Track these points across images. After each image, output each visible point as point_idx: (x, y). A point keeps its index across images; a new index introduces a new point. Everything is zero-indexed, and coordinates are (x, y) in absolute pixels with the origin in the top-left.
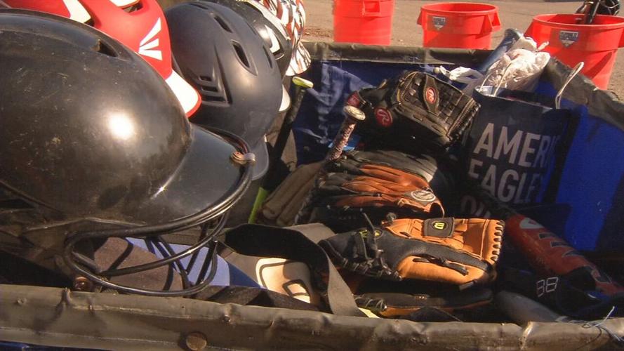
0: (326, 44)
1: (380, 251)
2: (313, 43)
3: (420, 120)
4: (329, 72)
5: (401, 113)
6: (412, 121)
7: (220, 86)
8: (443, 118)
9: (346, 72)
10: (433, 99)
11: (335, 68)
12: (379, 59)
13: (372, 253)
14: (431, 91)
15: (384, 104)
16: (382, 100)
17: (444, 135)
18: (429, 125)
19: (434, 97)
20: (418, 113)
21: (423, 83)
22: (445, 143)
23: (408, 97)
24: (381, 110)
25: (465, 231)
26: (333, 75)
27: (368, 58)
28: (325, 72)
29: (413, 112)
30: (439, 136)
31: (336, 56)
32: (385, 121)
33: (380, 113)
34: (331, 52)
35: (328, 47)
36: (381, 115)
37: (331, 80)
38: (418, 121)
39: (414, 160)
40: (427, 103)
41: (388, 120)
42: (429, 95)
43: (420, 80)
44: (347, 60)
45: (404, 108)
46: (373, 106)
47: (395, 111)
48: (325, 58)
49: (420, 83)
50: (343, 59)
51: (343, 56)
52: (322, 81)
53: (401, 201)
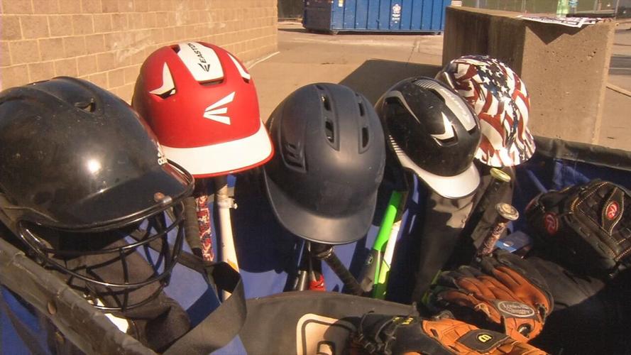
0: (562, 141)
1: (393, 338)
2: (549, 140)
3: (587, 236)
4: (562, 171)
5: (568, 222)
6: (577, 234)
7: (301, 154)
8: (618, 239)
9: (581, 175)
10: (613, 215)
11: (569, 168)
12: (619, 166)
13: (383, 337)
14: (615, 206)
15: (556, 210)
16: (555, 206)
17: (611, 258)
18: (596, 243)
19: (616, 213)
20: (588, 226)
21: (607, 196)
22: (609, 267)
23: (584, 206)
24: (550, 216)
25: (507, 352)
26: (567, 176)
27: (608, 163)
28: (558, 170)
29: (583, 224)
30: (604, 258)
31: (572, 156)
32: (551, 228)
33: (550, 219)
34: (566, 150)
35: (564, 145)
36: (548, 221)
37: (563, 180)
38: (584, 236)
39: (571, 277)
40: (603, 218)
41: (553, 228)
42: (610, 210)
43: (606, 192)
44: (583, 161)
45: (576, 218)
46: (545, 210)
47: (563, 218)
48: (559, 156)
49: (605, 195)
50: (579, 160)
51: (580, 157)
52: (553, 180)
53: (479, 305)
